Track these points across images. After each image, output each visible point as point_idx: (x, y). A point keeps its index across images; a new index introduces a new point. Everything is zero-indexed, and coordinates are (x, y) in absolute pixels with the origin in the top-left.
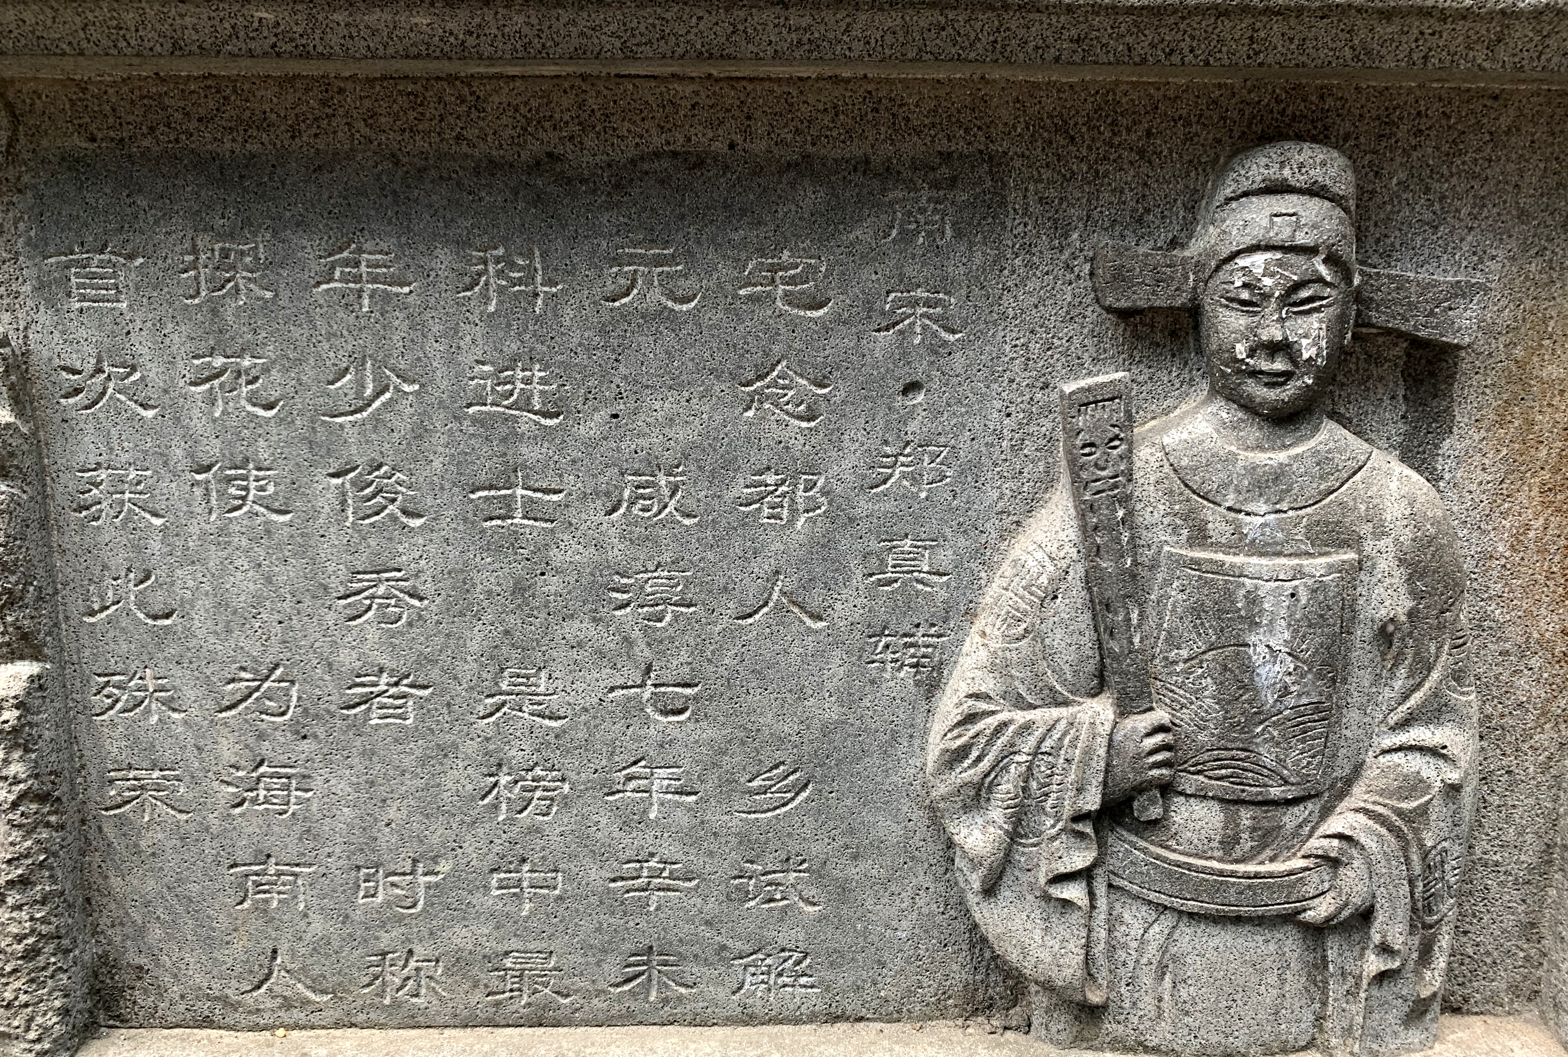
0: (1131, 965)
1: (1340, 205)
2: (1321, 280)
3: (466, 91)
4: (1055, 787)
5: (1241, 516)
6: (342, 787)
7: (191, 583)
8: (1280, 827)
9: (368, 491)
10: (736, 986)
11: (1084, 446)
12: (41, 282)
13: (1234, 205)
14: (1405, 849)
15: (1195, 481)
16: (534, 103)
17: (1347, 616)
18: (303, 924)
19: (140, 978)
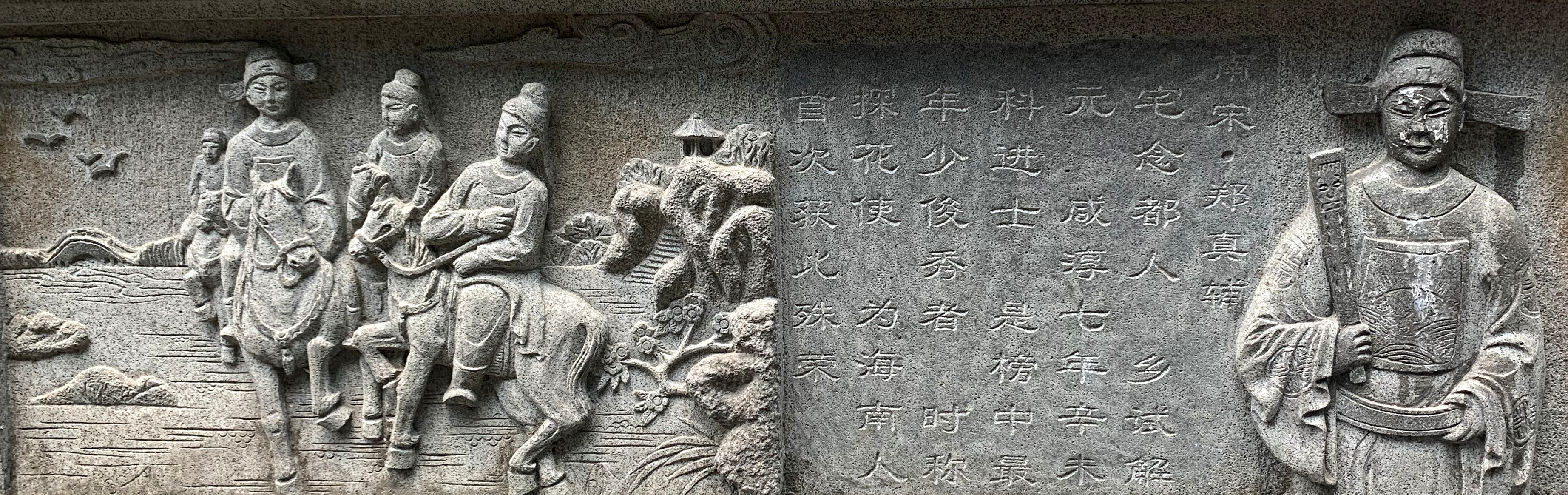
0: (1350, 464)
1: (1454, 61)
2: (1444, 100)
3: (1000, 13)
4: (1307, 365)
5: (1405, 220)
6: (918, 365)
7: (847, 258)
8: (1432, 387)
9: (939, 210)
10: (1127, 478)
11: (1321, 186)
12: (785, 110)
13: (1398, 62)
14: (1502, 399)
15: (1380, 203)
16: (1034, 19)
17: (1464, 272)
18: (894, 438)
19: (807, 468)
